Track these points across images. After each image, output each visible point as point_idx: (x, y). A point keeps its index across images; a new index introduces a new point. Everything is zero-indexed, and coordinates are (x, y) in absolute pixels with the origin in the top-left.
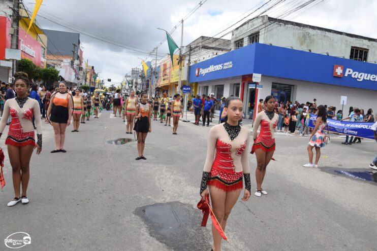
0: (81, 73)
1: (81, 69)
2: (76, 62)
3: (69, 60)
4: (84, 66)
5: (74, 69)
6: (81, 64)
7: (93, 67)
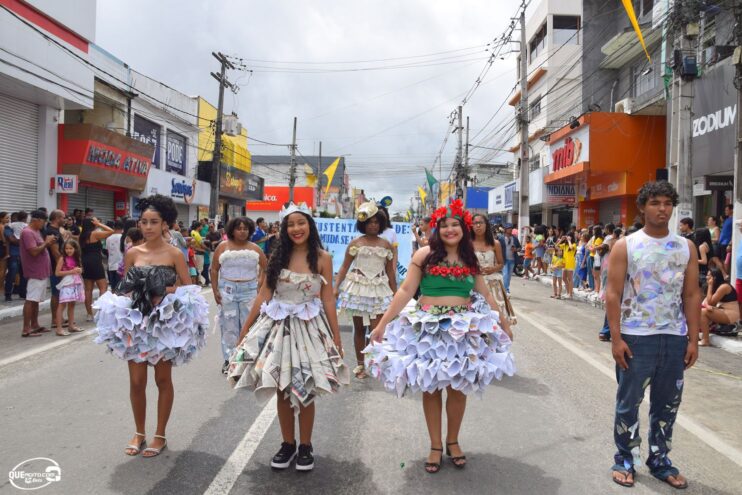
0: (348, 205)
1: (348, 199)
2: (344, 196)
3: (337, 195)
4: (351, 194)
5: (342, 203)
6: (347, 192)
7: (362, 191)
